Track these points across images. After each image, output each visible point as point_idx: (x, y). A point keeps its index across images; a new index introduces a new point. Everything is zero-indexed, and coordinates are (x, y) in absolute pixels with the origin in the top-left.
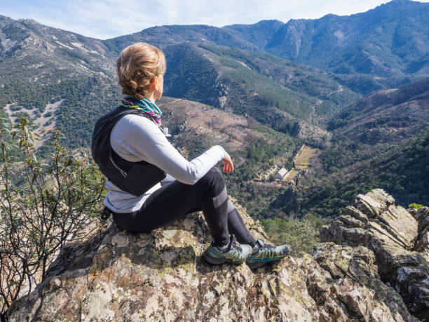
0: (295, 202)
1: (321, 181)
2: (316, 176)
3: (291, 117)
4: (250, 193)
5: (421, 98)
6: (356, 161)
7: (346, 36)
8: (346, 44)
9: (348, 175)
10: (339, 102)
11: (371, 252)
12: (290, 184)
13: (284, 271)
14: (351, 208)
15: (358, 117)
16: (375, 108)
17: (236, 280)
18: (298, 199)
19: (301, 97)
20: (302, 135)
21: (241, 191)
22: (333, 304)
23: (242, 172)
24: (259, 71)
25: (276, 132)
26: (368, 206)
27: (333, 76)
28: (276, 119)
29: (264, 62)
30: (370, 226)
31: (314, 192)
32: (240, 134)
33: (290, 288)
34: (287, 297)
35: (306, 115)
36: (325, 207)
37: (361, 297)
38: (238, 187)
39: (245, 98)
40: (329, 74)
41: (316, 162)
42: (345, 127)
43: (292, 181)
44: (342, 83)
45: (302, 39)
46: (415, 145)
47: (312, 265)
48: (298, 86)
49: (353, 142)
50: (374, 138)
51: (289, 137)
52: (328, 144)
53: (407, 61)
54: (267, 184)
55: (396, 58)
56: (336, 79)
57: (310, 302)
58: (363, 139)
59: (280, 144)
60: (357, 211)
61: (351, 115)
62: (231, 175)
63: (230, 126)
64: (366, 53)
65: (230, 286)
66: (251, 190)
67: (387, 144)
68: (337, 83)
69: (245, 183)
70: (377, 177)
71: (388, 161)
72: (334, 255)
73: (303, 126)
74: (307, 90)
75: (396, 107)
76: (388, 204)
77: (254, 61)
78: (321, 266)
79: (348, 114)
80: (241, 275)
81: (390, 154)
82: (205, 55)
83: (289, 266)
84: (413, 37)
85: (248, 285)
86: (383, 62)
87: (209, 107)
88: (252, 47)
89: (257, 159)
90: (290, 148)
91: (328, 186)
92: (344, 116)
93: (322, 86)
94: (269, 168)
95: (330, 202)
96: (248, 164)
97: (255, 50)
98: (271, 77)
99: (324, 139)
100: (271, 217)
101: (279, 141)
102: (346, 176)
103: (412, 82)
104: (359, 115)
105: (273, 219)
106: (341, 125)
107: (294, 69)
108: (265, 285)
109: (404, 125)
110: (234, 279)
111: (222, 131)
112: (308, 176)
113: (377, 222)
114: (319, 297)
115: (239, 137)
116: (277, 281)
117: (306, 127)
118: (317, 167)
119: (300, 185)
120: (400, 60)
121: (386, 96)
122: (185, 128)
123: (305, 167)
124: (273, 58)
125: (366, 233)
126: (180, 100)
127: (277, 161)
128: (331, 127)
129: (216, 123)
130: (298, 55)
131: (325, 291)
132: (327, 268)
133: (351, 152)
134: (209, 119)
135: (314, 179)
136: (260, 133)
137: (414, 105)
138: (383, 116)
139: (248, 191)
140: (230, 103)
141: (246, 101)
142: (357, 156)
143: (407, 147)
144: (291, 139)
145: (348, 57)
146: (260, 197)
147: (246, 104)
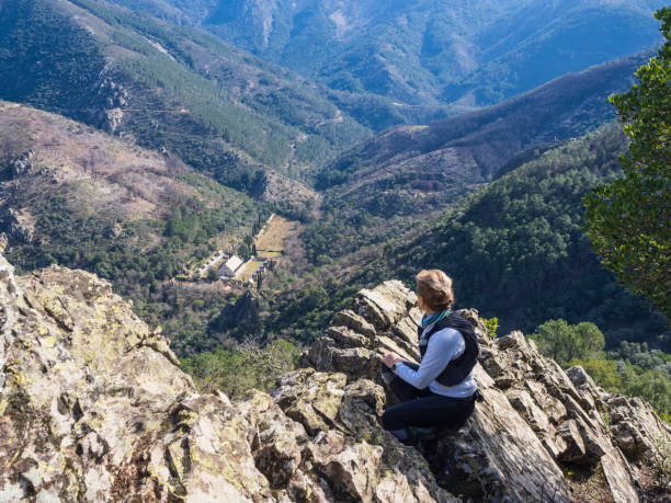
0: (255, 318)
1: (302, 280)
2: (293, 271)
3: (251, 161)
4: (169, 303)
5: (461, 145)
6: (361, 245)
7: (350, 23)
8: (349, 38)
9: (348, 269)
10: (336, 139)
11: (380, 388)
12: (246, 285)
13: (205, 423)
14: (349, 313)
15: (367, 170)
16: (392, 155)
17: (86, 451)
18: (261, 314)
19: (270, 125)
20: (271, 196)
21: (151, 301)
22: (305, 482)
23: (154, 263)
24: (192, 66)
25: (223, 188)
26: (377, 310)
27: (327, 93)
28: (223, 162)
29: (201, 49)
30: (380, 343)
31: (289, 301)
32: (150, 186)
33: (215, 456)
34: (206, 477)
35: (278, 160)
36: (309, 326)
37: (357, 462)
38: (143, 292)
39: (162, 115)
40: (321, 88)
41: (294, 246)
42: (344, 185)
43: (251, 281)
44: (342, 106)
45: (274, 17)
46: (450, 219)
47: (270, 414)
48: (265, 104)
49: (357, 212)
50: (390, 206)
51: (247, 197)
52: (316, 214)
53: (442, 82)
54: (203, 287)
55: (425, 75)
56: (332, 98)
57: (257, 482)
58: (373, 208)
59: (229, 210)
60: (358, 318)
61: (354, 165)
62: (130, 268)
63: (129, 170)
64: (382, 59)
65: (69, 465)
66: (171, 297)
67: (410, 218)
68: (334, 107)
69: (159, 285)
70: (393, 272)
71: (412, 246)
72: (312, 392)
73: (273, 178)
74: (280, 112)
75: (424, 156)
76: (409, 305)
77: (181, 46)
78: (287, 414)
79: (350, 163)
80: (99, 440)
81: (414, 235)
82: (76, 17)
83: (215, 412)
84: (452, 42)
85: (117, 460)
86: (407, 78)
87: (84, 127)
88: (179, 17)
89: (184, 239)
90: (248, 218)
91: (314, 289)
92: (344, 164)
93: (307, 109)
94: (207, 256)
95: (317, 318)
96: (165, 246)
97: (184, 23)
98: (215, 82)
99: (308, 204)
100: (210, 349)
101: (228, 205)
102: (344, 271)
103: (449, 116)
104: (368, 165)
105: (214, 353)
106: (338, 181)
107: (259, 71)
108: (157, 455)
109: (435, 188)
110: (80, 450)
111: (112, 179)
112: (279, 272)
113: (391, 337)
114: (277, 471)
115: (148, 193)
116: (186, 445)
117: (279, 181)
118: (296, 255)
119: (265, 287)
120: (433, 78)
121: (410, 136)
122: (28, 167)
123: (275, 254)
124: (218, 44)
125: (371, 356)
126: (18, 105)
127: (223, 242)
128: (321, 184)
129: (100, 161)
130: (266, 46)
131: (291, 459)
132: (298, 417)
133: (354, 231)
134: (84, 153)
135: (291, 277)
136: (191, 188)
137: (450, 155)
138: (404, 170)
139: (164, 299)
140: (131, 123)
141: (164, 121)
142: (363, 237)
143: (438, 224)
144: (250, 201)
145: (352, 61)
146: (189, 310)
147: (165, 129)
